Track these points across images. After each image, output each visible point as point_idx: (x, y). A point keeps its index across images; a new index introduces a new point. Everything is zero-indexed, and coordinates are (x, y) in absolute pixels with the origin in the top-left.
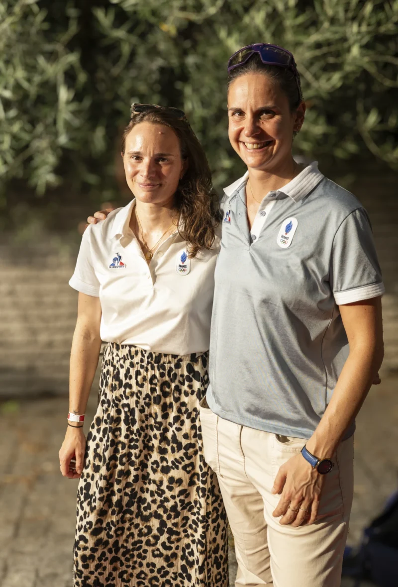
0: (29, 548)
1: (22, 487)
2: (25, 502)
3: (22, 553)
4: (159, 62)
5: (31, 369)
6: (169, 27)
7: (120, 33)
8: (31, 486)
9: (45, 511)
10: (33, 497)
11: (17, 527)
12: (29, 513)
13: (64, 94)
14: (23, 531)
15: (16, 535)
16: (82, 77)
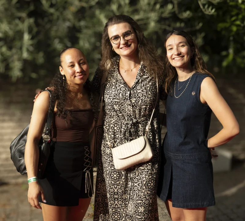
4: (68, 24)
6: (73, 9)
7: (52, 10)
13: (26, 37)
16: (35, 30)
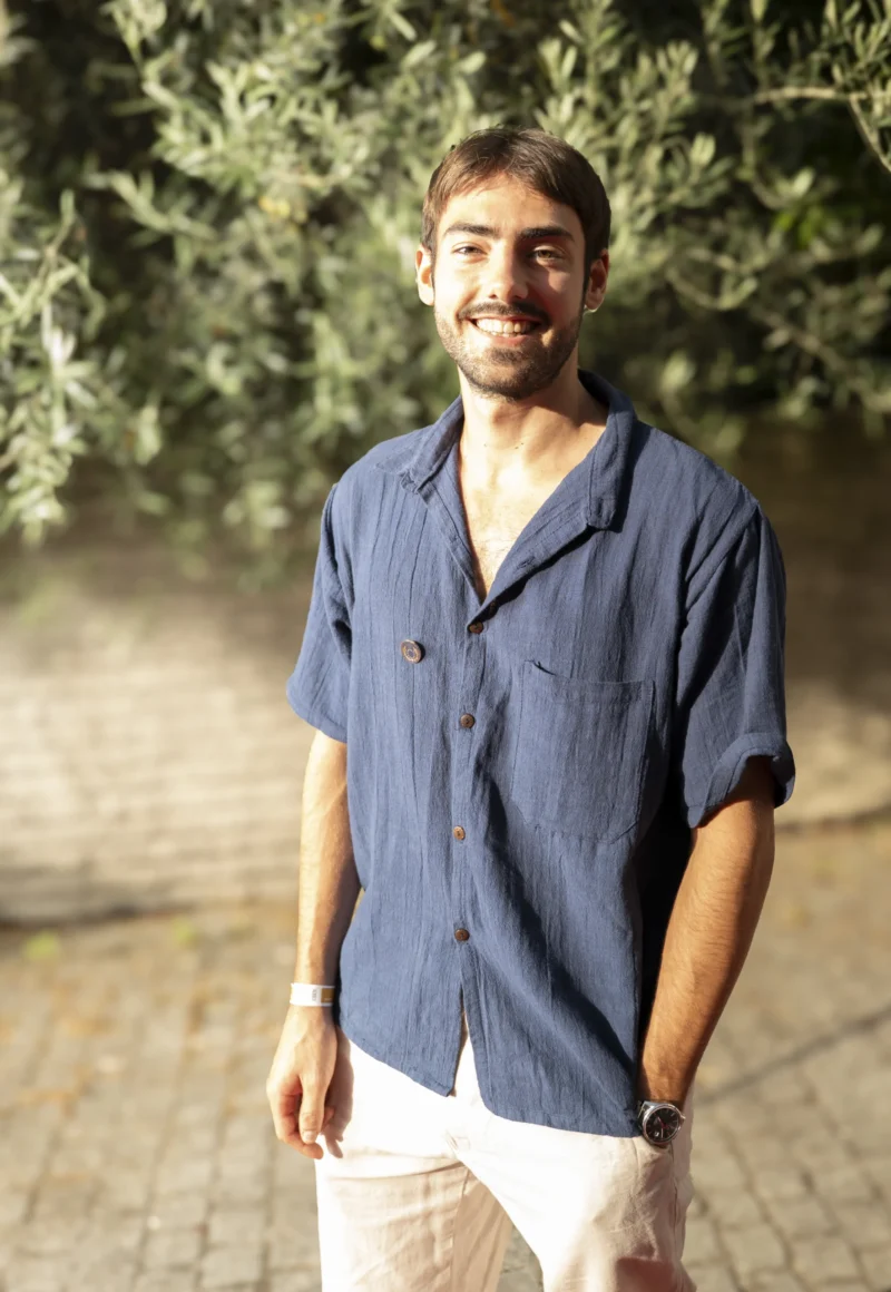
0: (53, 1244)
1: (51, 1113)
2: (56, 1143)
3: (36, 1256)
5: (86, 867)
7: (173, 220)
8: (70, 1110)
9: (93, 1159)
10: (73, 1132)
11: (34, 1198)
12: (60, 1168)
14: (43, 1208)
15: (29, 1216)
